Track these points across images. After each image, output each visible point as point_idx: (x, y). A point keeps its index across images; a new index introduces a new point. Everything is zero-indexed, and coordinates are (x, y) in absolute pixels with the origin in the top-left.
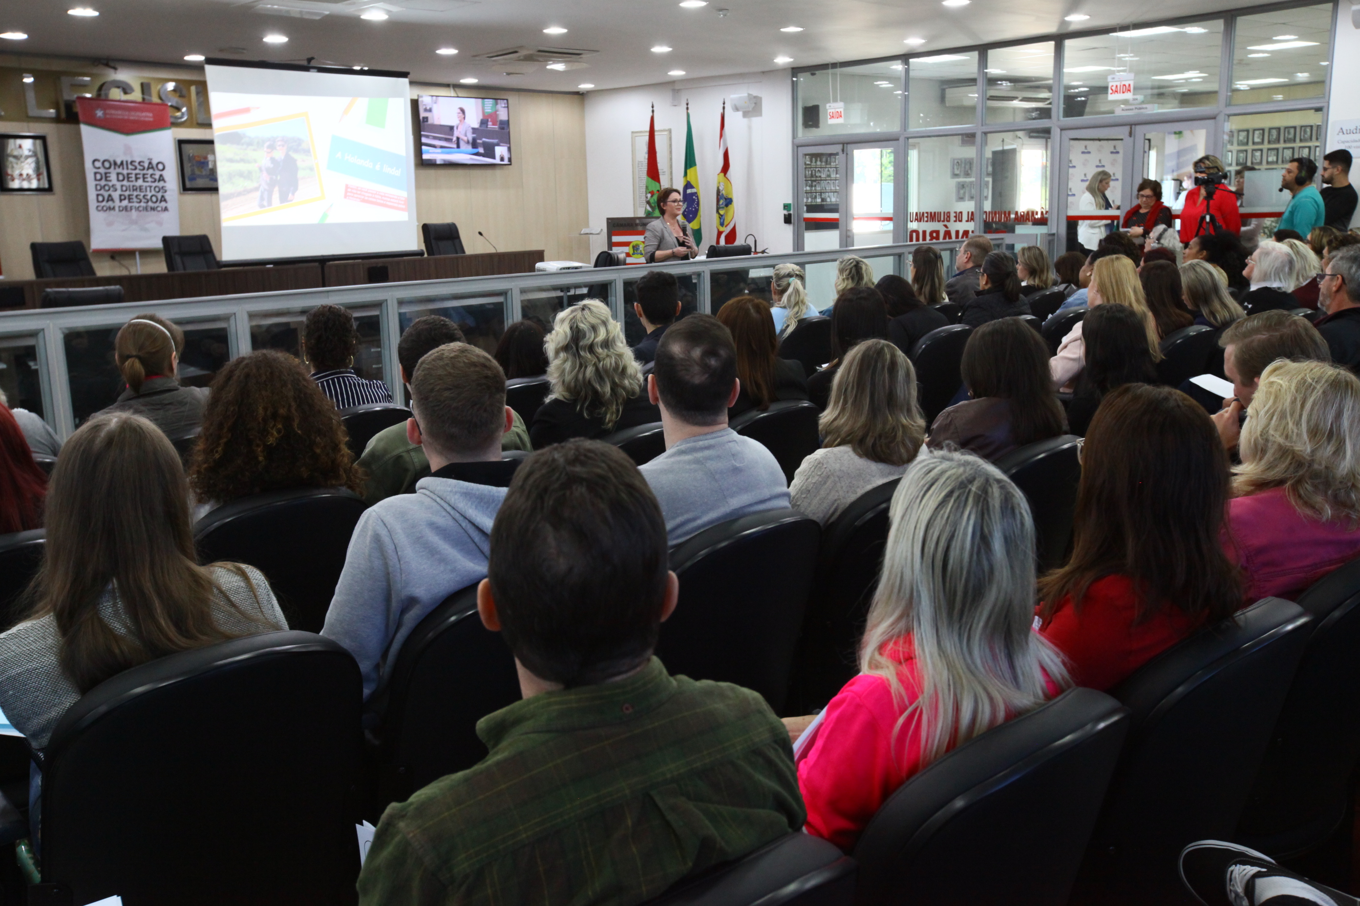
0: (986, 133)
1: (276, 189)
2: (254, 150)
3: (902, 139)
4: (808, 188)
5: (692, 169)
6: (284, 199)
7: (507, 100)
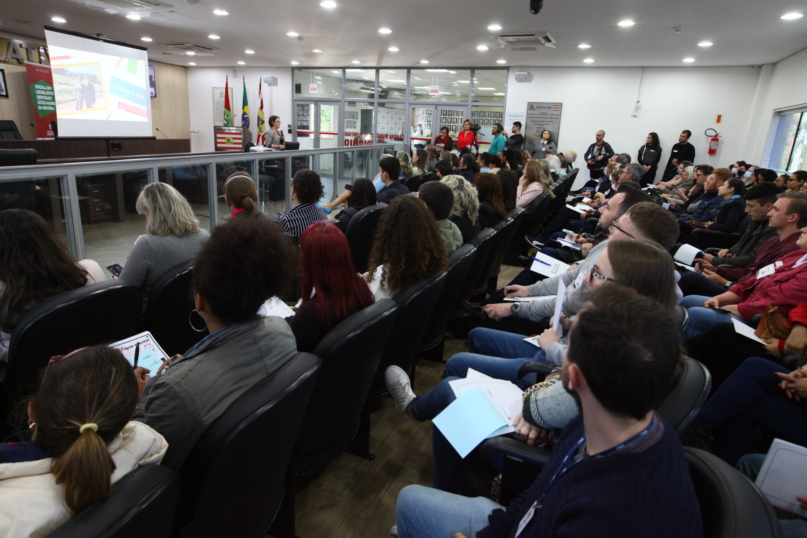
1: (85, 101)
2: (73, 79)
3: (342, 102)
4: (298, 119)
5: (246, 107)
6: (88, 106)
7: (153, 66)
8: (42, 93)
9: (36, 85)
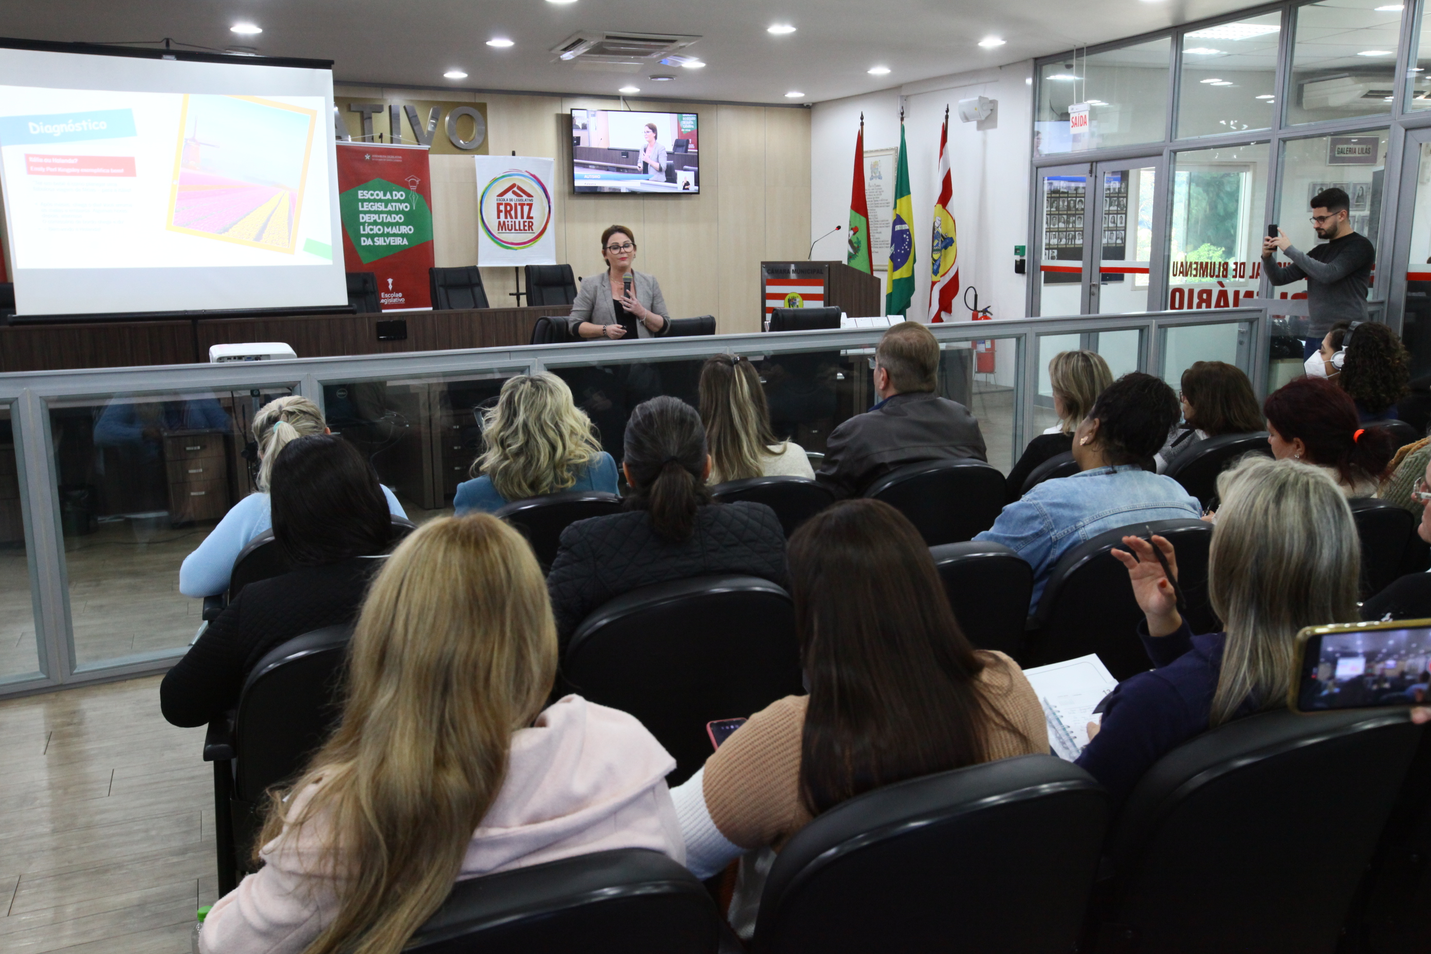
0: (1285, 141)
3: (1166, 154)
4: (1062, 225)
5: (904, 199)
7: (697, 114)
8: (375, 208)
9: (360, 192)
